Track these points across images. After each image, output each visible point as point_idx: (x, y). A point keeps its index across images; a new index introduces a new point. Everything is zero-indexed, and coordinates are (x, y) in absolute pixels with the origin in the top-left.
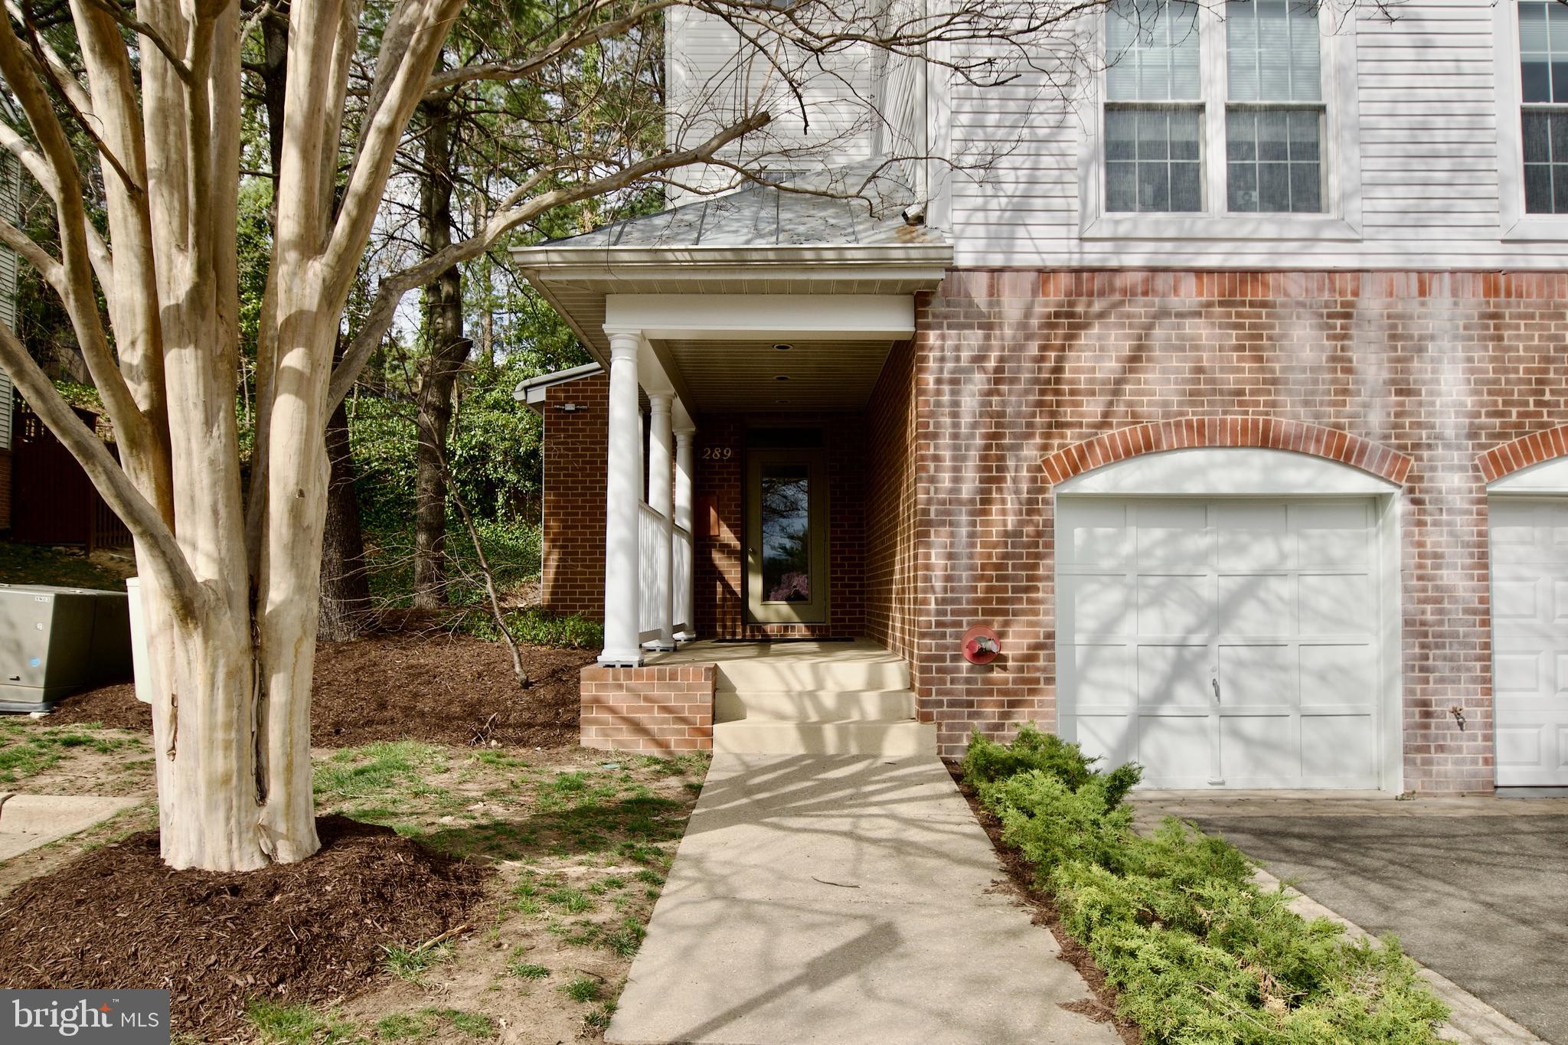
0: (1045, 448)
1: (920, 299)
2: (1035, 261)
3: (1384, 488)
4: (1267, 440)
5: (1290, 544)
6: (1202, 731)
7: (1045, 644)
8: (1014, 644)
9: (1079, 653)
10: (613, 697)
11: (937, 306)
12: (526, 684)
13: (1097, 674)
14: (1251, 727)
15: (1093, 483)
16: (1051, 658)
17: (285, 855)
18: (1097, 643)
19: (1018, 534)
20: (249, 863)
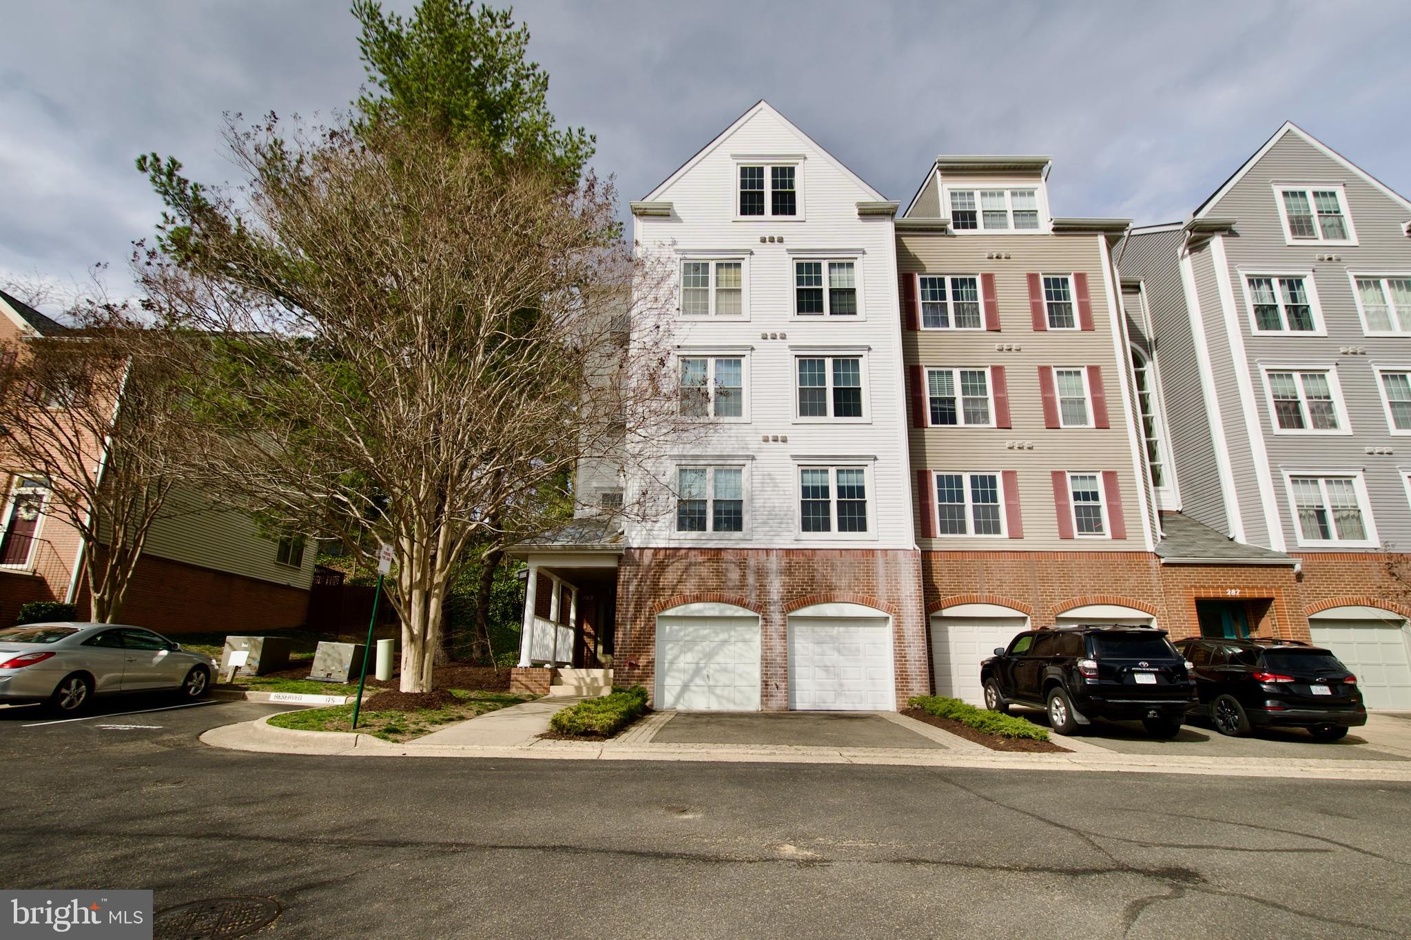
0: (654, 602)
1: (620, 557)
2: (655, 546)
3: (756, 615)
4: (720, 600)
5: (733, 633)
6: (704, 692)
7: (651, 663)
8: (642, 661)
9: (666, 665)
10: (520, 678)
11: (624, 560)
12: (498, 675)
13: (672, 674)
14: (718, 691)
15: (669, 613)
16: (653, 666)
17: (425, 691)
18: (672, 663)
19: (644, 628)
20: (418, 691)
